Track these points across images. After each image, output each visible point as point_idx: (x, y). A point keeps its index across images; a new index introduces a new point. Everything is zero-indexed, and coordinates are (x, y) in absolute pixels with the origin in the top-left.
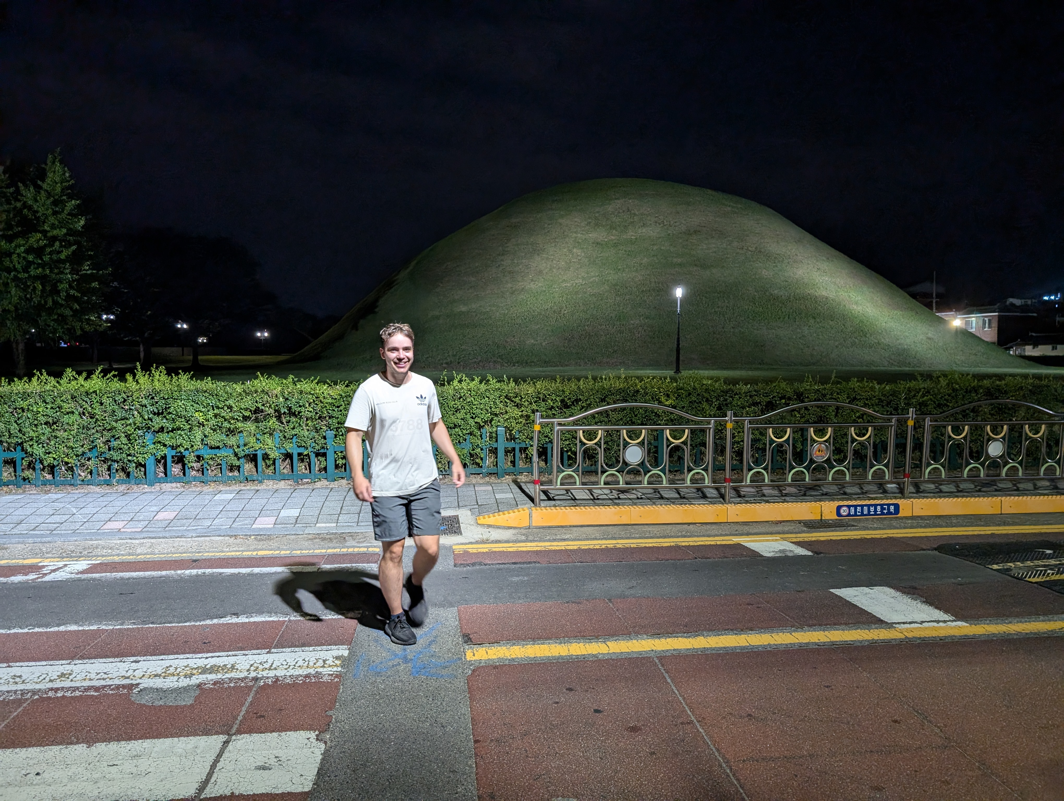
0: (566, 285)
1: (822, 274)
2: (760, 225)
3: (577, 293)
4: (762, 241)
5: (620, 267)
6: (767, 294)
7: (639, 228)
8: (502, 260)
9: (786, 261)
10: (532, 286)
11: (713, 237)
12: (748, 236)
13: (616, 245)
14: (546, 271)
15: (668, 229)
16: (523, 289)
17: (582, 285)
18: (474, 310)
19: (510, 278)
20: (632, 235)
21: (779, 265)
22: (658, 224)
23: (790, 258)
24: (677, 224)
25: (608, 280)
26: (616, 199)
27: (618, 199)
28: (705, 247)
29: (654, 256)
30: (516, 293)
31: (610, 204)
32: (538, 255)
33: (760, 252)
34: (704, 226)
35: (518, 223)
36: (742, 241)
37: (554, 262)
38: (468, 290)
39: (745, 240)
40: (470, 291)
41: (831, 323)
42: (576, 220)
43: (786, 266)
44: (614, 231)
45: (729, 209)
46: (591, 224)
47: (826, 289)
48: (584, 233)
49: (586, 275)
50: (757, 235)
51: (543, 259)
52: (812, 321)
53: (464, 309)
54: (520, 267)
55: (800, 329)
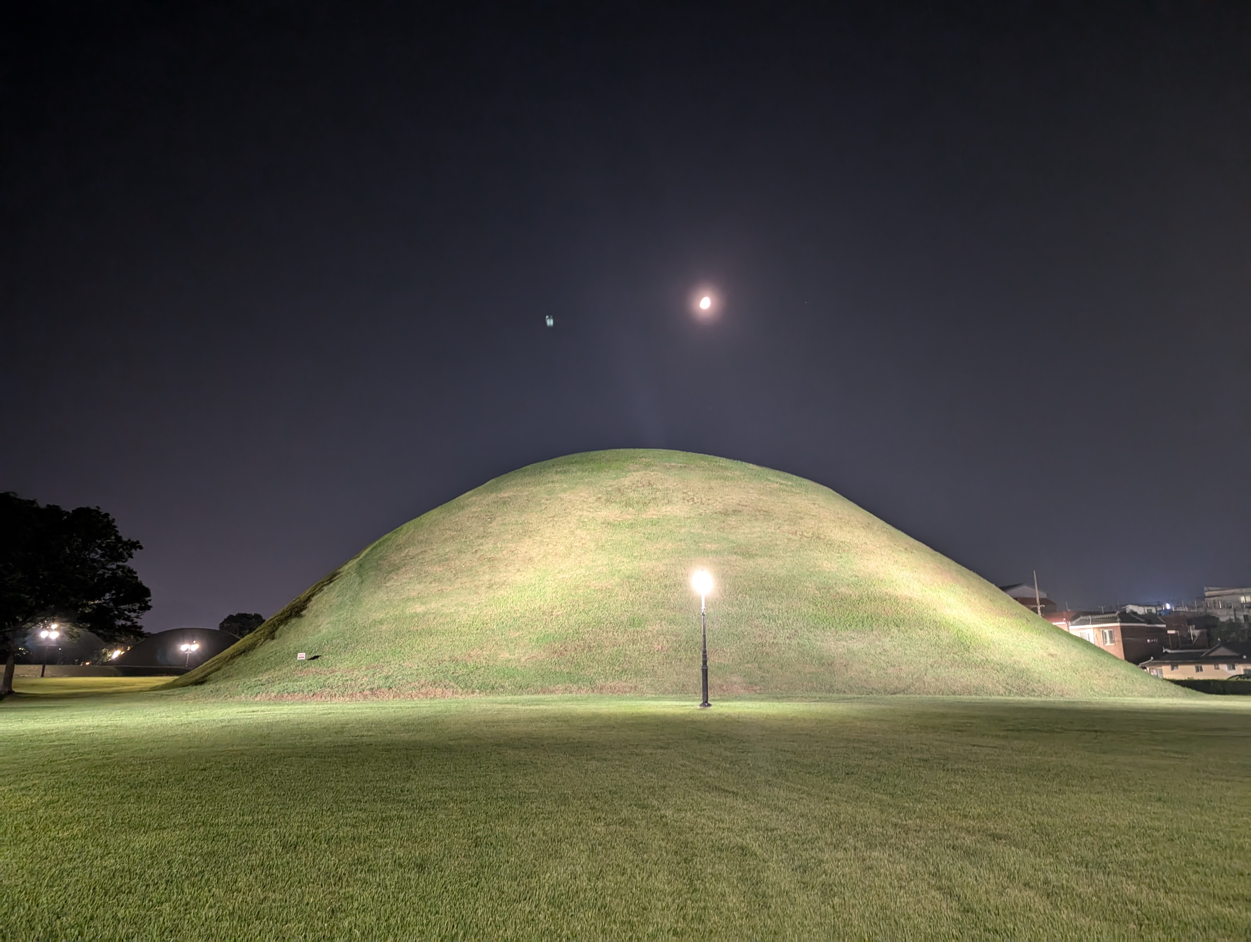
0: (564, 576)
1: (901, 568)
2: (816, 506)
3: (577, 587)
4: (821, 525)
5: (636, 554)
6: (832, 591)
7: (663, 505)
8: (482, 544)
9: (853, 551)
10: (518, 577)
11: (756, 520)
12: (801, 518)
13: (631, 526)
14: (539, 558)
15: (698, 507)
16: (505, 581)
17: (584, 576)
18: (433, 611)
19: (490, 568)
20: (653, 514)
21: (843, 555)
22: (686, 501)
23: (858, 547)
24: (710, 502)
25: (620, 571)
26: (634, 471)
27: (638, 471)
28: (747, 531)
29: (680, 540)
30: (495, 587)
31: (626, 477)
32: (530, 537)
33: (819, 538)
34: (746, 506)
35: (508, 497)
36: (795, 524)
37: (550, 546)
38: (431, 583)
39: (799, 523)
40: (433, 585)
41: (920, 632)
42: (582, 494)
43: (854, 557)
44: (630, 509)
45: (776, 486)
46: (602, 500)
47: (908, 587)
48: (591, 510)
49: (592, 564)
50: (814, 518)
51: (535, 543)
52: (895, 630)
53: (420, 609)
54: (504, 552)
55: (879, 640)
